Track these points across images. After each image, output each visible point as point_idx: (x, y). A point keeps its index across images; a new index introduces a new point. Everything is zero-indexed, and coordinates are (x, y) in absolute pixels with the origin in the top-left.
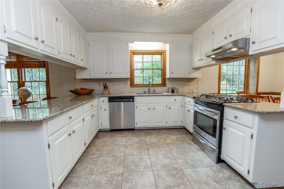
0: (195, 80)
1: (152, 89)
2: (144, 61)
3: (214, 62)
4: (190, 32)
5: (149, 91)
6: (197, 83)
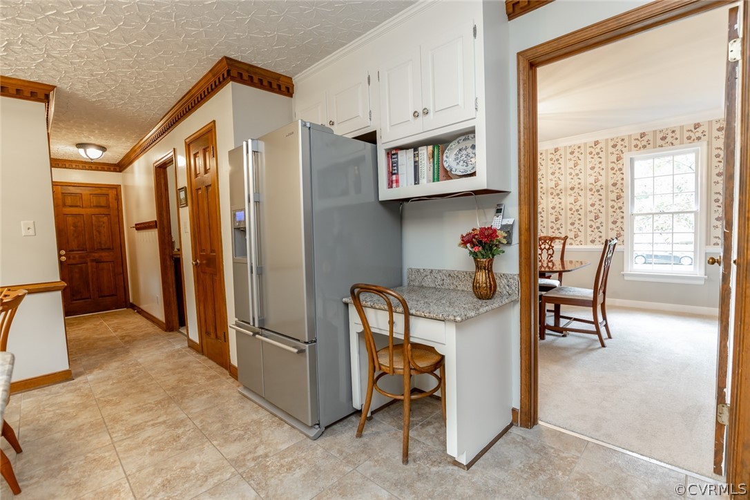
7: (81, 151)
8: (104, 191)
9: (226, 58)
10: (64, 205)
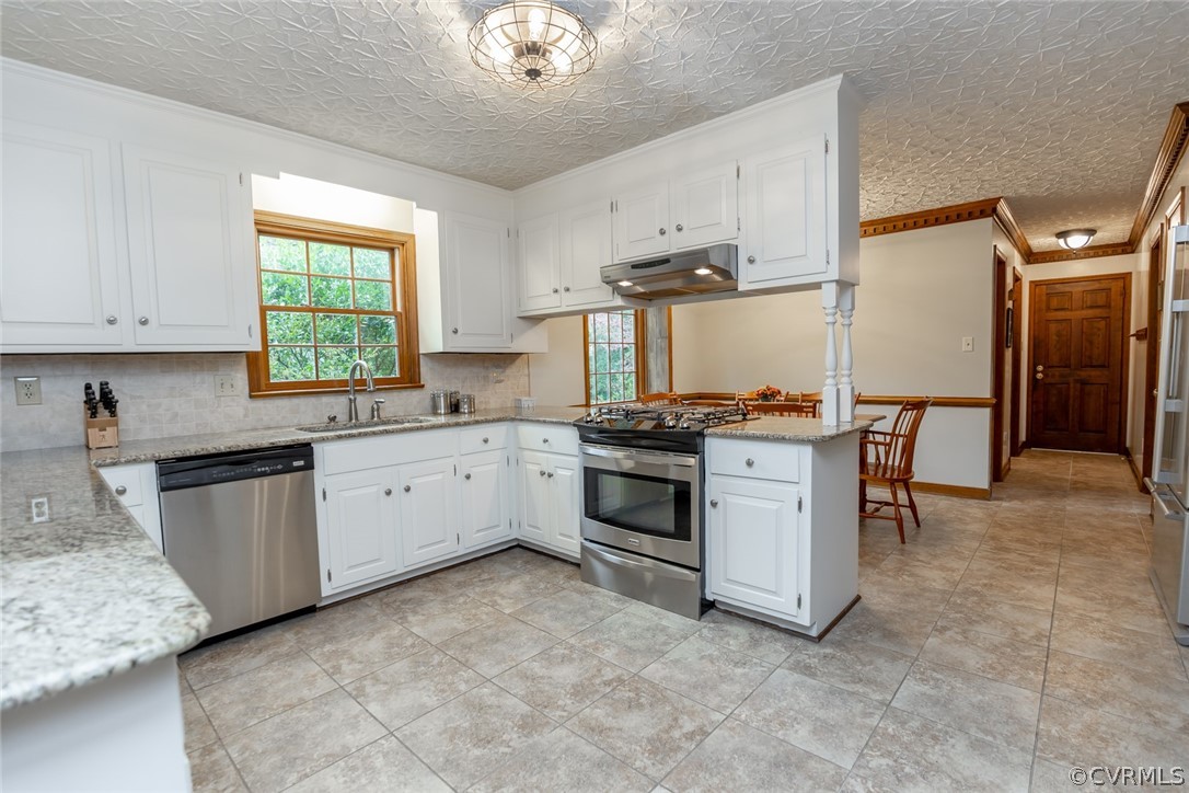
0: (519, 362)
1: (364, 403)
2: (312, 273)
3: (619, 302)
4: (511, 180)
5: (352, 414)
6: (526, 372)
7: (1061, 241)
8: (1104, 285)
9: (1178, 105)
10: (1048, 309)
